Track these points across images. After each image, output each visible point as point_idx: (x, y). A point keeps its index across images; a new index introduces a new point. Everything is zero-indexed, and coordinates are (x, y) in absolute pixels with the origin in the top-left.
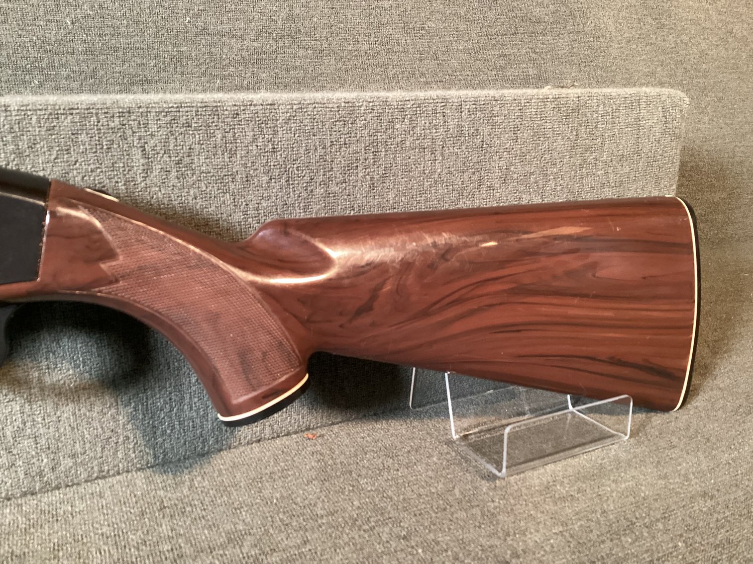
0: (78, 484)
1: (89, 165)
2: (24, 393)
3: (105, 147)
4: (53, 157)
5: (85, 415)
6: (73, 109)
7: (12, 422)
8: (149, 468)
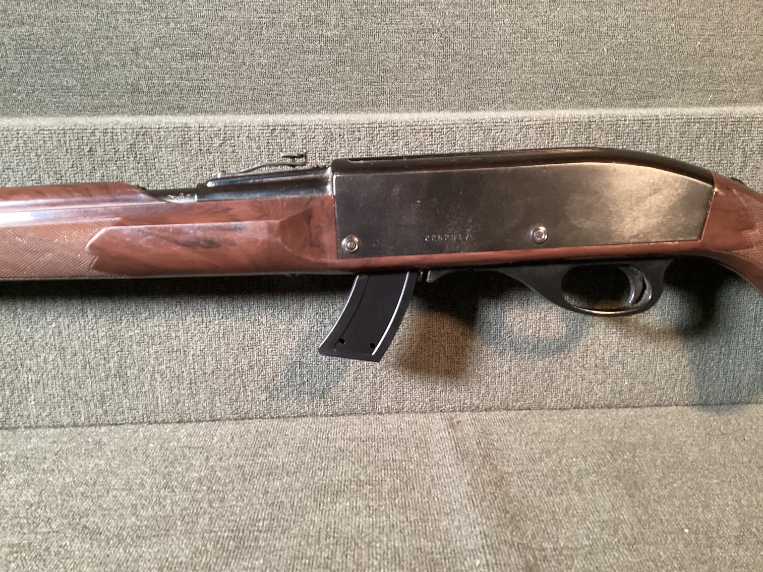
0: (640, 407)
1: (703, 161)
2: (623, 329)
3: (717, 148)
4: (681, 154)
5: (661, 353)
6: (700, 119)
7: (611, 350)
8: (693, 405)
